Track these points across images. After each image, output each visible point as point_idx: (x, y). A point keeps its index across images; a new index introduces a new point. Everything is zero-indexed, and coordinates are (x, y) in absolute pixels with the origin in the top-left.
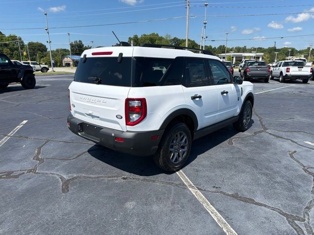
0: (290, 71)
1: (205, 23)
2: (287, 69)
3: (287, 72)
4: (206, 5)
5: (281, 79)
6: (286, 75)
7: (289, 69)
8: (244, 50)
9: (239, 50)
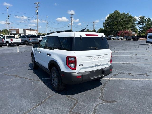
0: (13, 41)
2: (11, 40)
3: (11, 41)
5: (7, 45)
6: (11, 42)
7: (12, 40)
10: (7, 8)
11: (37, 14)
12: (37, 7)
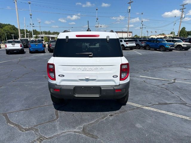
1: (31, 15)
4: (30, 3)
8: (49, 33)
9: (46, 33)
10: (97, 10)
11: (130, 12)
12: (130, 3)
